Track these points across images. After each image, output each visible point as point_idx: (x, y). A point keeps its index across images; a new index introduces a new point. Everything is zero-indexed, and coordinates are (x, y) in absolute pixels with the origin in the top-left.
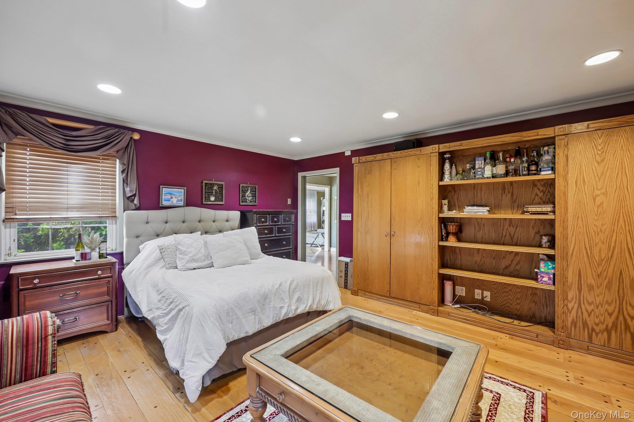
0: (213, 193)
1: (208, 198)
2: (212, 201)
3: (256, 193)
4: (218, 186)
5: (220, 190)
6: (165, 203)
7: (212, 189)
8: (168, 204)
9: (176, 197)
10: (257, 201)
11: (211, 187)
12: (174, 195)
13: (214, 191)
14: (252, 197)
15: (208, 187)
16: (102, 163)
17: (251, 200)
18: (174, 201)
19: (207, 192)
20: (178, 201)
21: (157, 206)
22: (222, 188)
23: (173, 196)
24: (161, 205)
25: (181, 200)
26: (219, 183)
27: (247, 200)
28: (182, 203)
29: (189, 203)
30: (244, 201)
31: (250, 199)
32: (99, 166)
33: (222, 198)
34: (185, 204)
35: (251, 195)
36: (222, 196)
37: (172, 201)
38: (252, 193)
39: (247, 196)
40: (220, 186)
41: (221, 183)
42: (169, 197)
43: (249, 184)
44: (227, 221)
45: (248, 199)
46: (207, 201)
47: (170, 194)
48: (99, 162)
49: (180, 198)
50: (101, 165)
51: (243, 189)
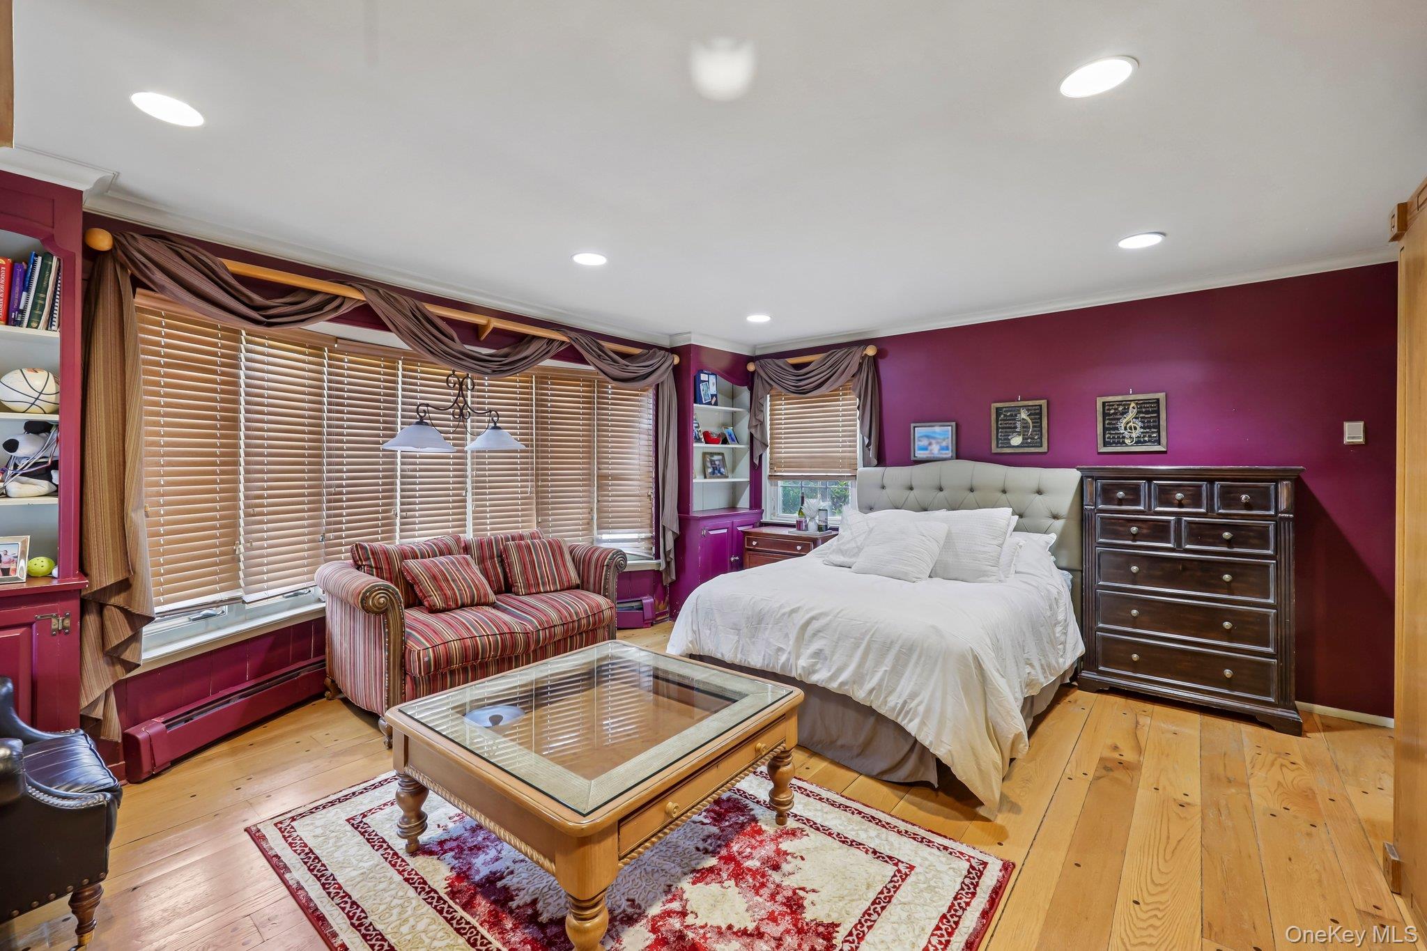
0: (1016, 427)
1: (1005, 439)
2: (1014, 447)
3: (1158, 417)
4: (1028, 410)
5: (1035, 419)
6: (920, 454)
7: (1015, 420)
8: (925, 456)
9: (938, 443)
10: (1164, 440)
11: (1011, 415)
12: (934, 438)
13: (1018, 424)
14: (1142, 430)
15: (1005, 416)
16: (843, 400)
17: (1138, 437)
18: (935, 450)
19: (1002, 428)
20: (942, 449)
21: (907, 460)
22: (1040, 414)
23: (933, 441)
24: (913, 458)
25: (947, 448)
26: (1030, 403)
27: (1124, 437)
28: (949, 454)
29: (961, 452)
30: (1114, 443)
31: (1134, 435)
32: (839, 406)
33: (1041, 438)
34: (954, 455)
35: (1140, 424)
36: (1041, 434)
37: (931, 450)
38: (1142, 418)
39: (1126, 429)
40: (1035, 410)
41: (1037, 402)
42: (925, 442)
43: (1133, 394)
44: (1039, 492)
45: (1126, 434)
46: (1002, 447)
47: (927, 437)
48: (838, 400)
49: (944, 444)
50: (841, 403)
51: (1109, 410)
